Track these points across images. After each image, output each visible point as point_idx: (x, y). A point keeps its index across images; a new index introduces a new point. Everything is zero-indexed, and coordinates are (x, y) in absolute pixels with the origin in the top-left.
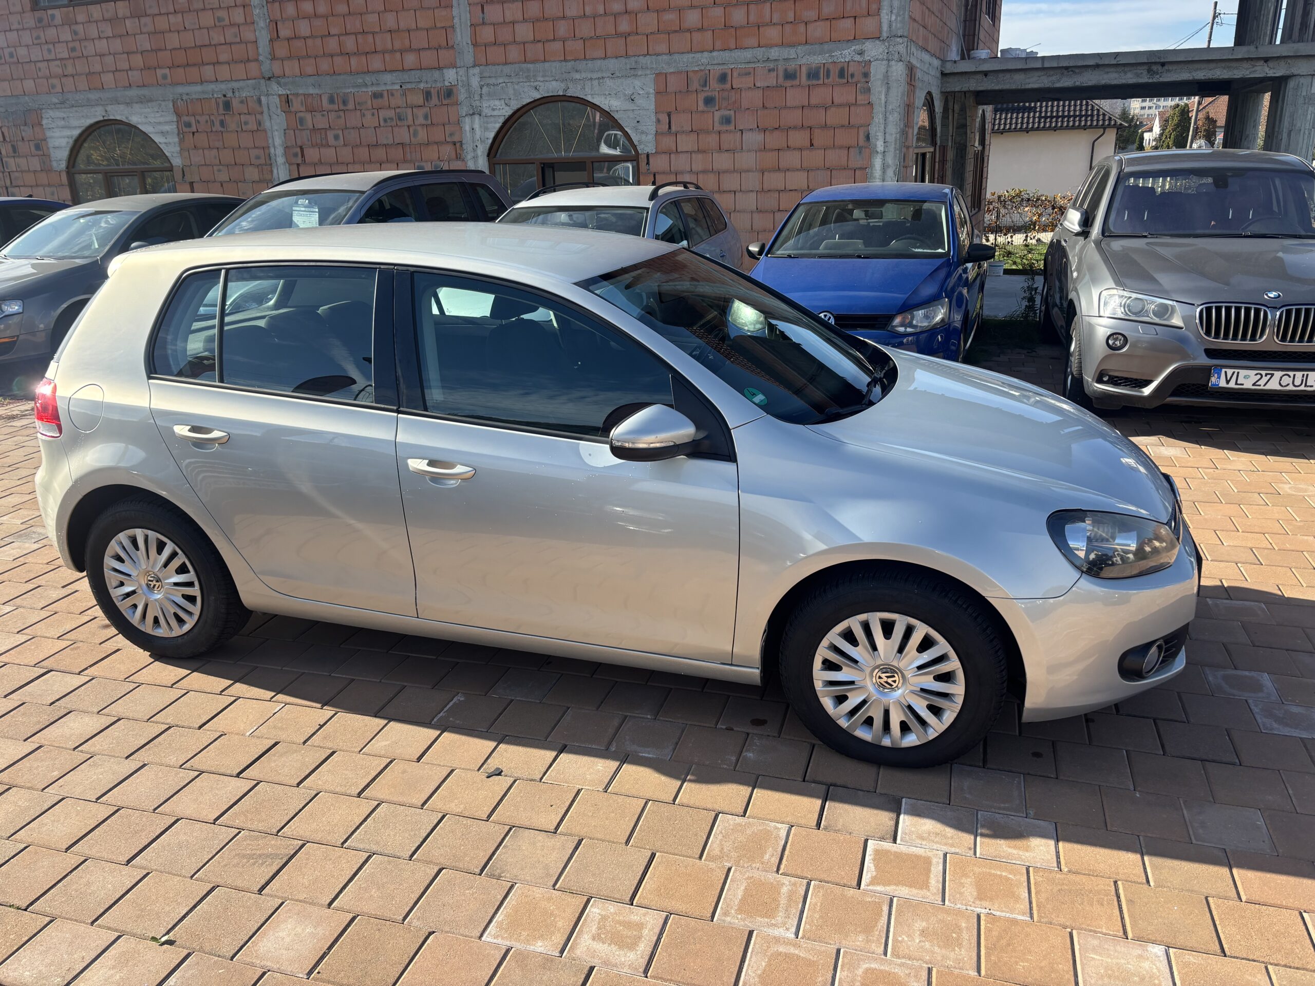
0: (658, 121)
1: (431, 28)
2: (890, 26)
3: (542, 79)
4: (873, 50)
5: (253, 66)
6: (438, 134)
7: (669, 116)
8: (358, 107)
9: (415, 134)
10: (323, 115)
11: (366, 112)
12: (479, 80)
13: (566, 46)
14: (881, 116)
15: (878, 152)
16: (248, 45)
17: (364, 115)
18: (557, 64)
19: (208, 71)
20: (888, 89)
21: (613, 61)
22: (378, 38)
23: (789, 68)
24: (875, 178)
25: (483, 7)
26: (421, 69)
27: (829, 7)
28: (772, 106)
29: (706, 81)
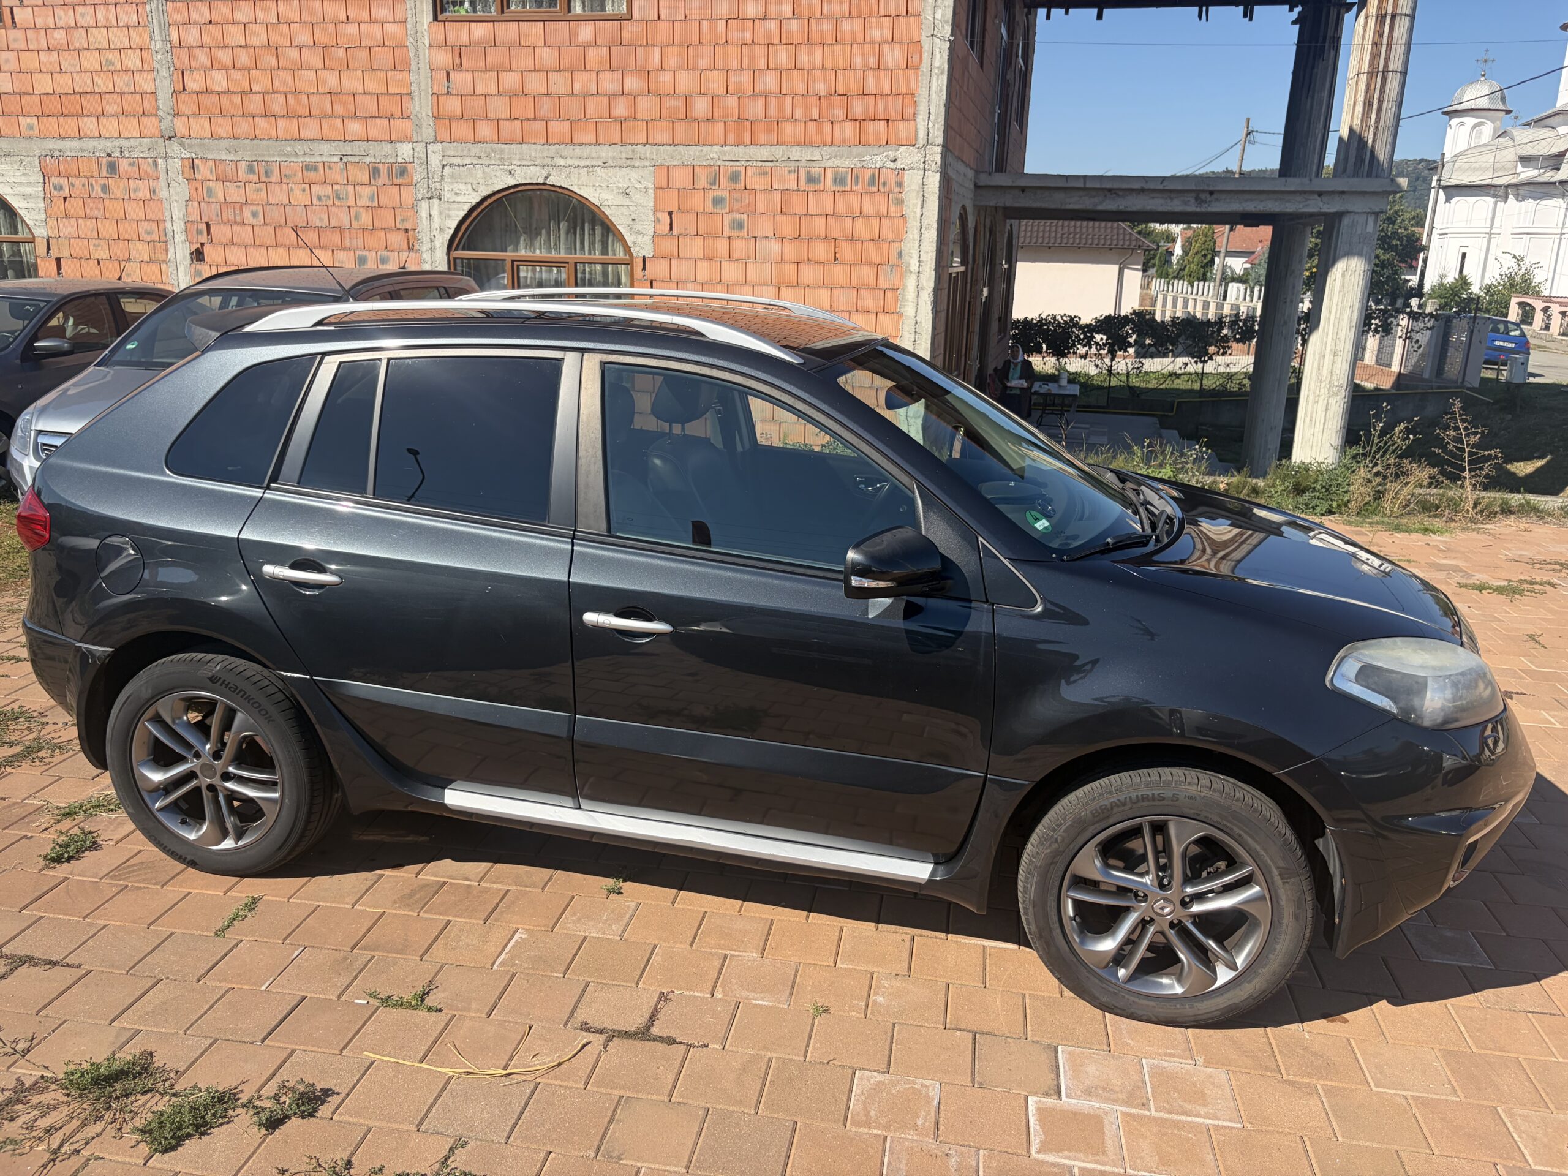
0: (658, 220)
1: (383, 94)
2: (927, 133)
3: (519, 163)
4: (907, 156)
5: (149, 122)
6: (386, 219)
7: (670, 214)
8: (284, 180)
9: (357, 217)
10: (238, 187)
11: (294, 187)
12: (441, 158)
13: (549, 127)
14: (915, 231)
15: (911, 272)
16: (144, 96)
17: (292, 190)
18: (539, 147)
19: (89, 125)
20: (924, 202)
21: (605, 148)
22: (314, 100)
23: (812, 170)
24: (907, 301)
25: (448, 74)
26: (368, 141)
27: (859, 107)
28: (792, 212)
29: (715, 179)
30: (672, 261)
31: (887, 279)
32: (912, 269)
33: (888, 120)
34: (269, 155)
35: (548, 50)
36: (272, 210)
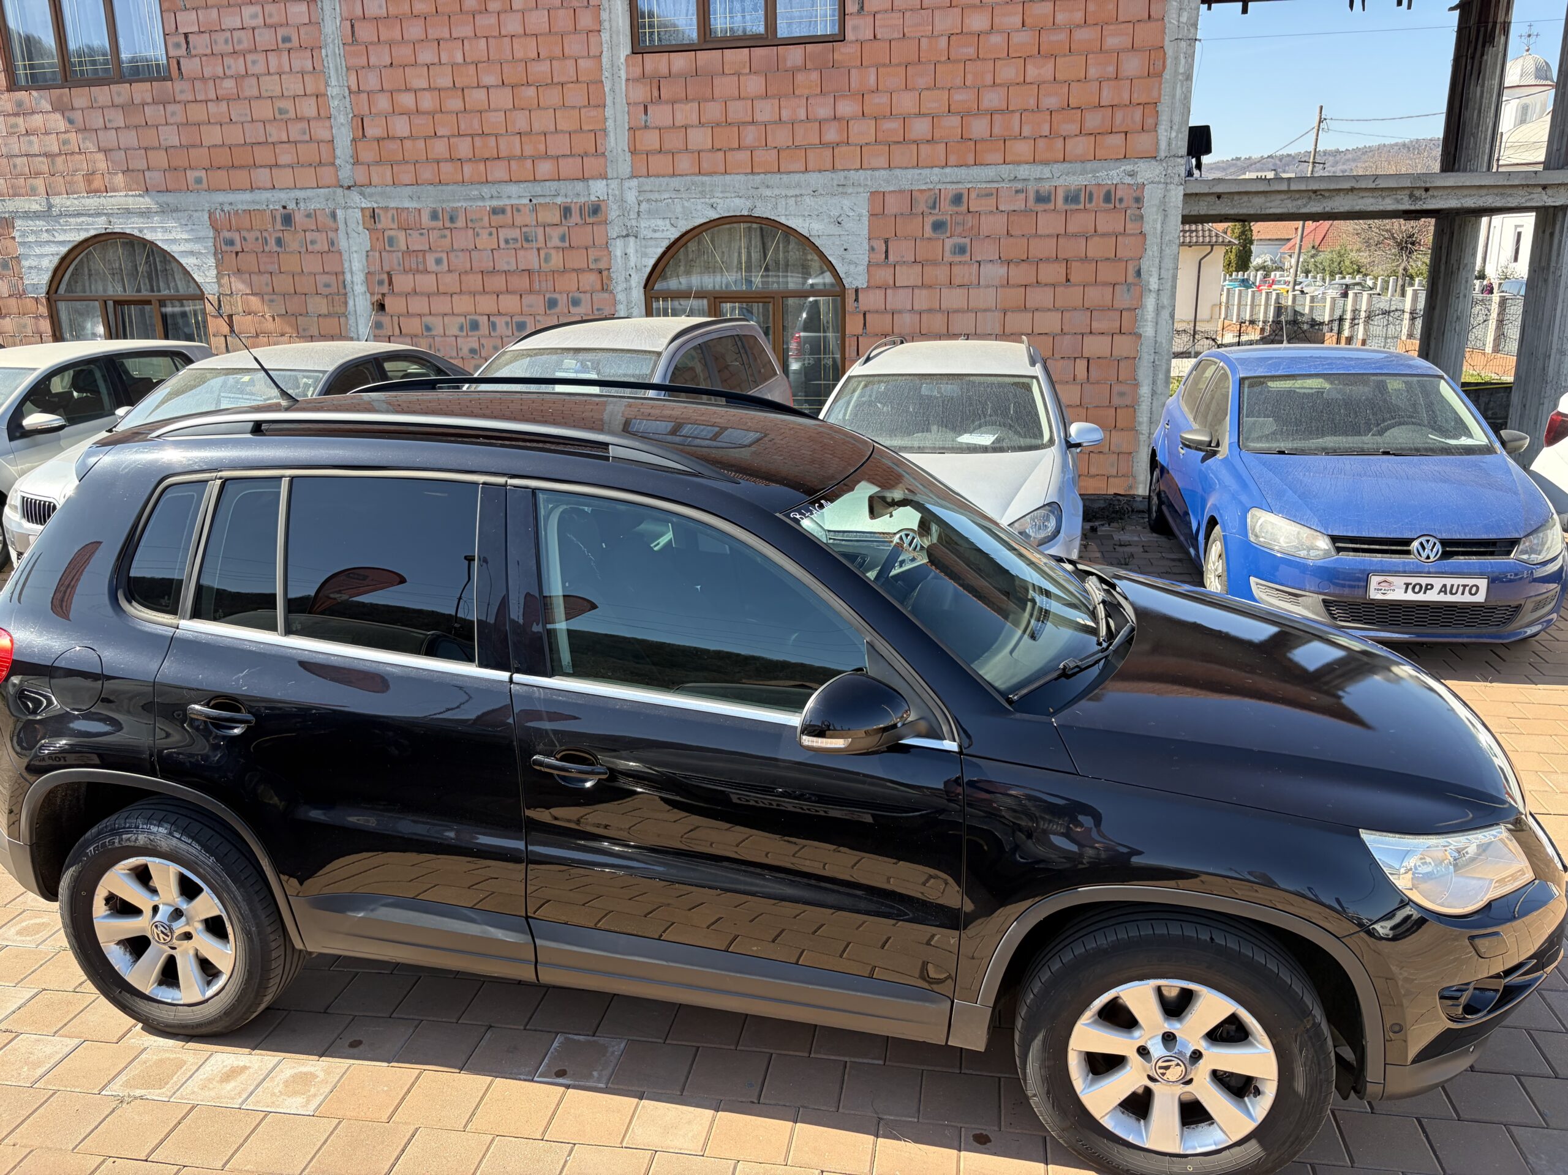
0: (872, 249)
1: (575, 132)
2: (1169, 144)
3: (721, 195)
4: (1147, 171)
5: (326, 173)
6: (577, 260)
7: (886, 242)
8: (470, 225)
9: (547, 260)
10: (421, 234)
11: (480, 231)
12: (637, 194)
13: (755, 159)
14: (1155, 248)
15: (1150, 291)
16: (321, 144)
17: (478, 235)
18: (742, 178)
19: (262, 176)
20: (1166, 216)
21: (816, 175)
22: (502, 142)
23: (1042, 191)
24: (1146, 321)
25: (646, 108)
26: (559, 180)
27: (1094, 121)
28: (1019, 233)
29: (935, 203)
30: (888, 291)
31: (1123, 299)
32: (1152, 288)
33: (1126, 133)
34: (454, 201)
35: (754, 77)
36: (457, 256)
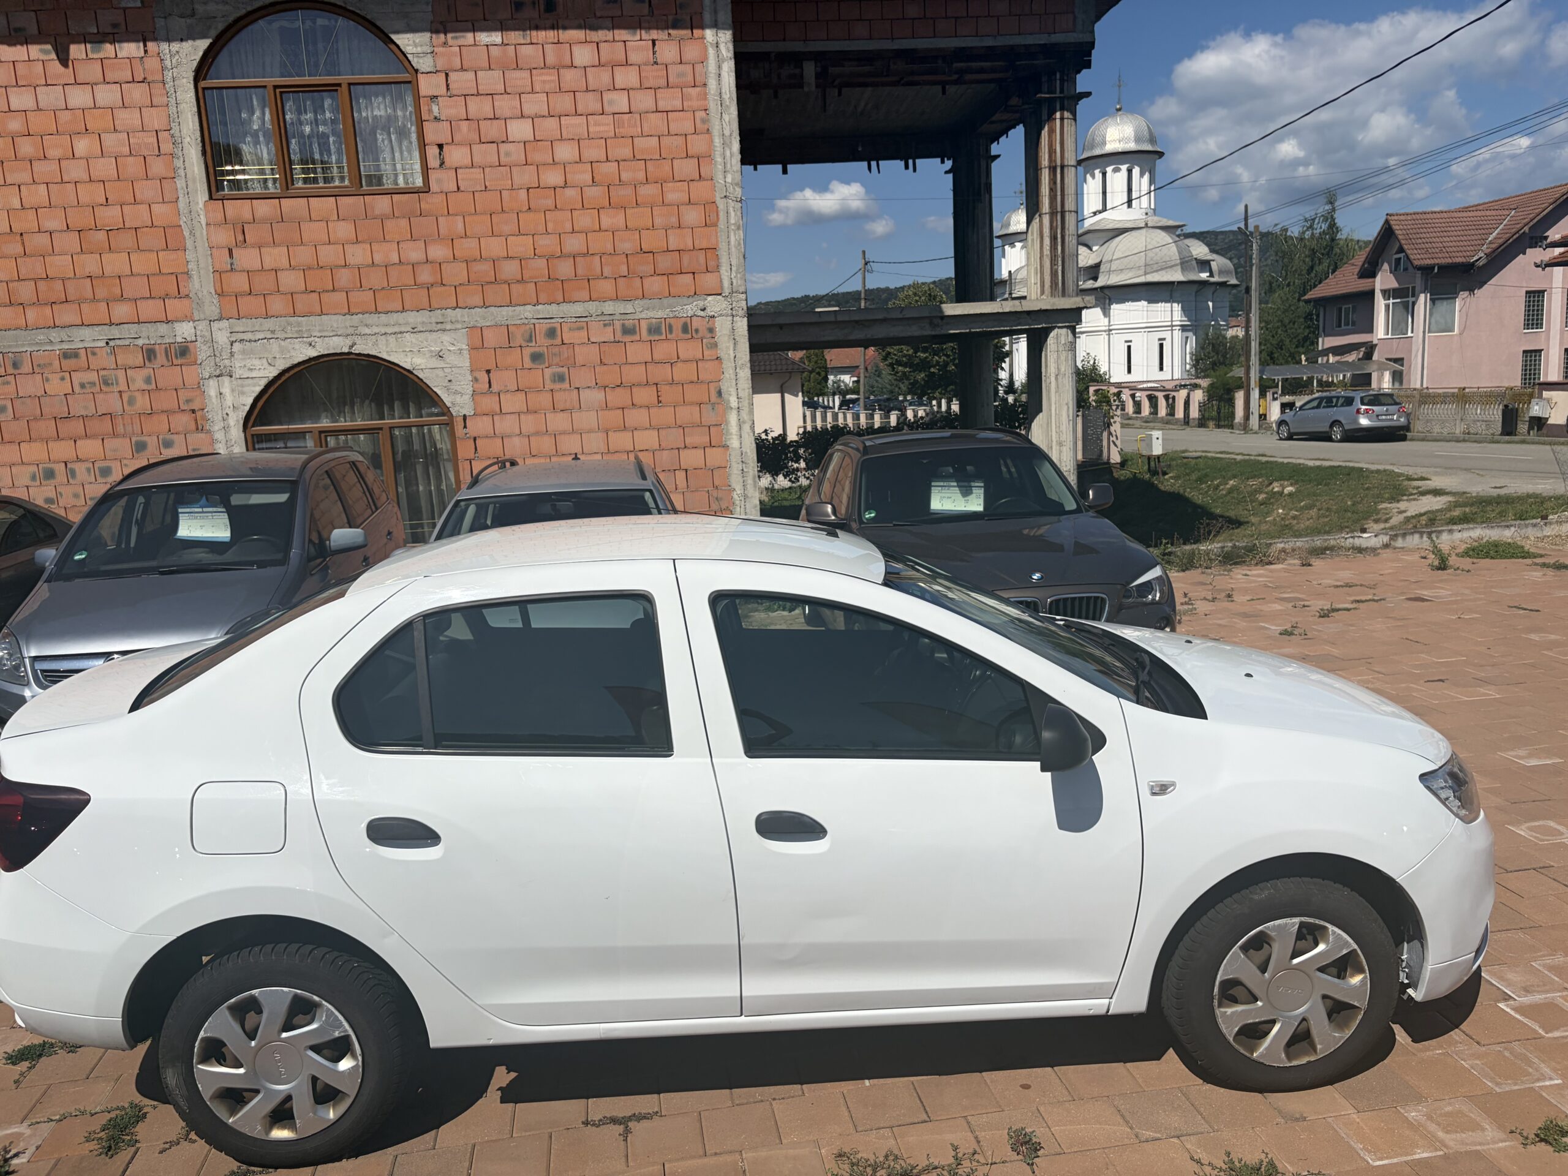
0: (476, 380)
1: (154, 274)
2: (731, 283)
3: (319, 334)
7: (488, 372)
9: (132, 401)
11: (50, 376)
12: (229, 335)
13: (351, 300)
14: (731, 371)
15: (732, 408)
17: (48, 380)
18: (339, 317)
20: (736, 344)
21: (413, 314)
22: (70, 286)
23: (627, 322)
24: (731, 434)
25: (230, 250)
26: (139, 323)
27: (665, 263)
28: (612, 362)
29: (531, 336)
30: (495, 417)
31: (709, 417)
32: (732, 405)
33: (694, 273)
34: (17, 346)
35: (342, 223)
36: (23, 403)
